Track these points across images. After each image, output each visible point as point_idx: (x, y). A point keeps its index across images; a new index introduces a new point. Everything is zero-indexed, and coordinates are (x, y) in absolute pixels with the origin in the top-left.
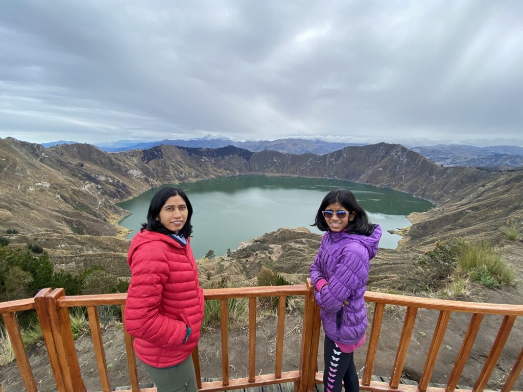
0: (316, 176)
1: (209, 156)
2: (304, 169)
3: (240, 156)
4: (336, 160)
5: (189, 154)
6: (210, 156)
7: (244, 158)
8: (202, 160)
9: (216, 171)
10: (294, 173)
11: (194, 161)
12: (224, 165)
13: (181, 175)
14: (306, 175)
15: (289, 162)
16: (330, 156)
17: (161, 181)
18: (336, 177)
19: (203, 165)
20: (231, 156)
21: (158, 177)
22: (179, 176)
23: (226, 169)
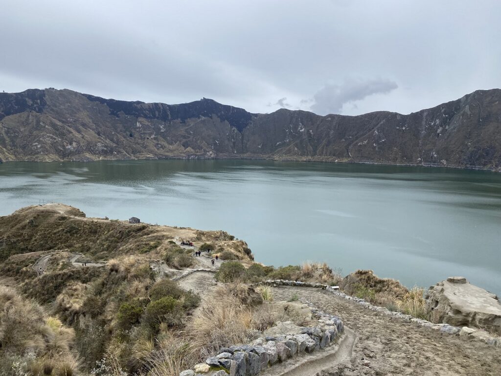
0: (395, 160)
1: (154, 116)
2: (365, 146)
3: (222, 120)
4: (444, 122)
5: (112, 113)
6: (158, 118)
7: (232, 125)
8: (138, 124)
9: (163, 147)
10: (340, 155)
11: (120, 127)
12: (184, 137)
13: (69, 147)
14: (368, 158)
15: (332, 132)
16: (428, 115)
17: (15, 154)
18: (444, 161)
19: (136, 135)
20: (203, 118)
21: (14, 145)
22: (64, 146)
23: (185, 145)
